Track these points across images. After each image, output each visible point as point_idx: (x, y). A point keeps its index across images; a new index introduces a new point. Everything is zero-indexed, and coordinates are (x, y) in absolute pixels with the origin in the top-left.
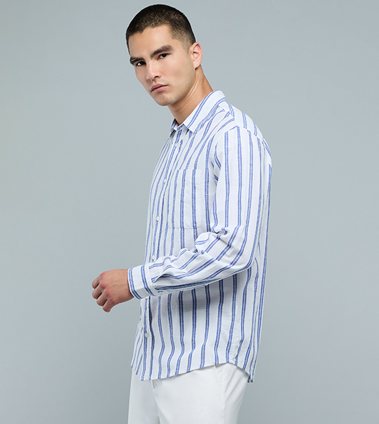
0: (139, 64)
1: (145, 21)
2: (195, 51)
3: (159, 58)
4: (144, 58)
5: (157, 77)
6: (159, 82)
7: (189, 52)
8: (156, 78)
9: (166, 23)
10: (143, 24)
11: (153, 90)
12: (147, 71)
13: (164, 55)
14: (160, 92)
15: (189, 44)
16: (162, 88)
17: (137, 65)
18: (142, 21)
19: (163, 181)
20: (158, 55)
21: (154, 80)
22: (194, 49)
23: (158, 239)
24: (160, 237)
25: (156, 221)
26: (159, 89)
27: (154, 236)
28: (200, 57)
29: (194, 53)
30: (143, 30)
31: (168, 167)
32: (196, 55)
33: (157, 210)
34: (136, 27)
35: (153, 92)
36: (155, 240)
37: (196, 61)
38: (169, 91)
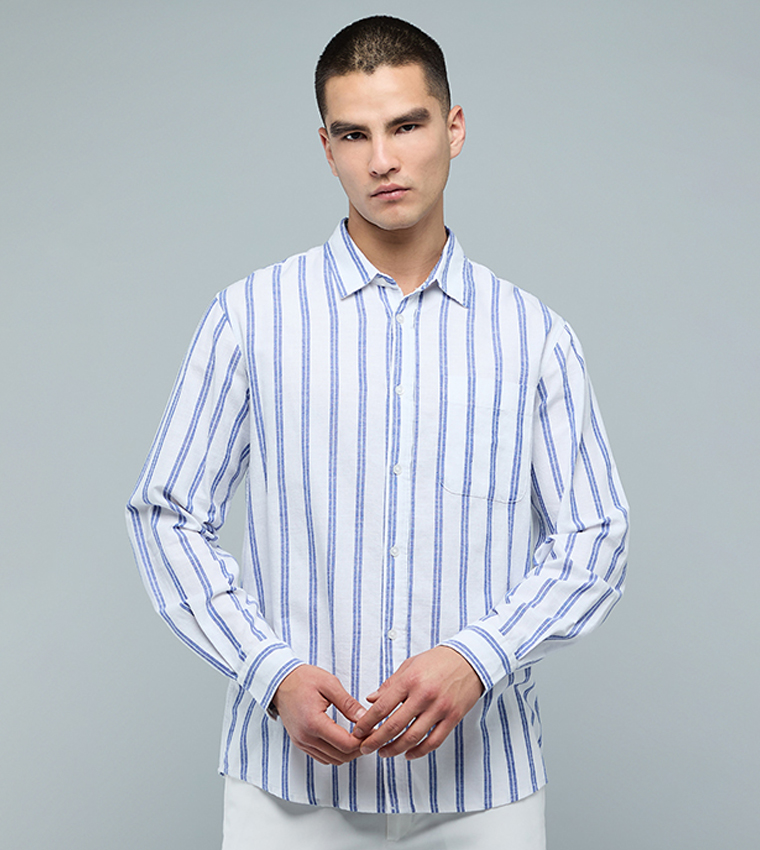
0: (349, 137)
1: (377, 50)
2: (455, 123)
3: (398, 131)
4: (370, 127)
5: (393, 169)
6: (395, 181)
7: (447, 124)
8: (392, 172)
9: (416, 60)
11: (375, 195)
12: (372, 154)
13: (408, 128)
14: (392, 202)
15: (449, 108)
16: (397, 193)
17: (345, 138)
18: (370, 50)
19: (394, 389)
20: (399, 125)
21: (385, 176)
22: (454, 120)
23: (408, 513)
24: (413, 510)
25: (391, 474)
26: (393, 194)
27: (390, 505)
28: (461, 137)
29: (453, 126)
30: (372, 67)
31: (399, 362)
32: (455, 131)
33: (393, 451)
34: (356, 61)
35: (374, 198)
36: (393, 514)
37: (456, 145)
38: (410, 202)
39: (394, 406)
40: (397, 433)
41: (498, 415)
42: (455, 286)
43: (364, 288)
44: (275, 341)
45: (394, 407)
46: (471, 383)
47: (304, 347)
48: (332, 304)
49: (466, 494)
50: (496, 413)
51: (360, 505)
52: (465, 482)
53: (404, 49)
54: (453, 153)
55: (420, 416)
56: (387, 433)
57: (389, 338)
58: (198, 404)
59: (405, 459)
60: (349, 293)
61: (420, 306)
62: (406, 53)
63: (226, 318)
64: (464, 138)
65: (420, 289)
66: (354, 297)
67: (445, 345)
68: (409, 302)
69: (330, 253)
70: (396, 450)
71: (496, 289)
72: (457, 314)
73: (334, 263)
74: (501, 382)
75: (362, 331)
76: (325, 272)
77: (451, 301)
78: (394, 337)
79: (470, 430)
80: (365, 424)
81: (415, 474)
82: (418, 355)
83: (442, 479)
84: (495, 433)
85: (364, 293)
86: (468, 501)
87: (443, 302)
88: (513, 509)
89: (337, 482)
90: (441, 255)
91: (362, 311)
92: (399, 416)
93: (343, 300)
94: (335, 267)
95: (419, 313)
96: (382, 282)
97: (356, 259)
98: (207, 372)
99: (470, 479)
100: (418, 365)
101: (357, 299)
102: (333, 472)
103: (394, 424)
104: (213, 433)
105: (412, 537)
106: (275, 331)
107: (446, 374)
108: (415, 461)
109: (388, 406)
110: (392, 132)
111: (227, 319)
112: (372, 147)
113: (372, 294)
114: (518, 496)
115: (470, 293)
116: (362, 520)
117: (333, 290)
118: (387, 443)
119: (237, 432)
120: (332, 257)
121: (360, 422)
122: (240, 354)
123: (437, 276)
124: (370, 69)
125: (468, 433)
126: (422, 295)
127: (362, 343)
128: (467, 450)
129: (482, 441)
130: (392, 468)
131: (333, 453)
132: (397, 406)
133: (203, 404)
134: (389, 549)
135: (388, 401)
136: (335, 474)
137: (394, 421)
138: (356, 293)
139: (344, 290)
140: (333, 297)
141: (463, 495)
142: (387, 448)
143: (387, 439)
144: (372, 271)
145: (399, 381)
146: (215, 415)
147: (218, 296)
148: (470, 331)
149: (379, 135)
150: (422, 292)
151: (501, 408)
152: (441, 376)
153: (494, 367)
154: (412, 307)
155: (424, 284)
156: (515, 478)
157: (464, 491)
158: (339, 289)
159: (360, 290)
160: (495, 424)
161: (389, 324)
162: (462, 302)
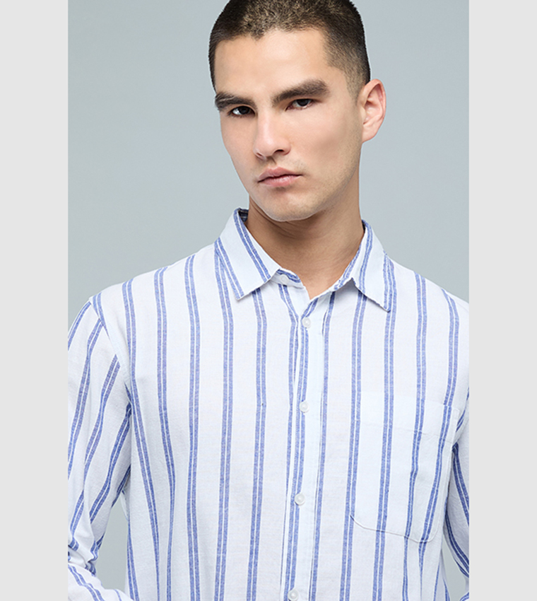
0: (237, 112)
1: (270, 11)
2: (370, 100)
3: (290, 107)
4: (255, 100)
5: (280, 151)
6: (283, 164)
7: (358, 102)
8: (278, 155)
9: (317, 25)
10: (263, 17)
11: (262, 181)
12: (257, 133)
13: (303, 103)
14: (281, 190)
15: (361, 81)
16: (286, 179)
17: (231, 112)
18: (261, 10)
19: (298, 406)
20: (292, 99)
21: (271, 159)
22: (369, 96)
23: (311, 551)
24: (317, 547)
25: (292, 504)
26: (281, 180)
27: (290, 541)
28: (380, 115)
29: (369, 103)
30: (261, 31)
31: (304, 373)
32: (371, 110)
33: (295, 477)
34: (245, 24)
35: (261, 184)
36: (293, 551)
37: (371, 126)
38: (302, 190)
39: (297, 425)
40: (300, 457)
41: (419, 439)
42: (374, 286)
43: (263, 286)
44: (159, 349)
45: (298, 427)
46: (389, 400)
47: (192, 356)
48: (225, 304)
49: (381, 530)
50: (418, 437)
51: (255, 539)
52: (380, 516)
53: (303, 10)
54: (366, 135)
55: (327, 438)
56: (289, 456)
57: (293, 344)
58: (74, 426)
59: (309, 487)
60: (246, 292)
61: (331, 308)
62: (305, 16)
63: (101, 323)
64: (382, 117)
65: (332, 289)
66: (251, 298)
67: (359, 356)
68: (318, 304)
69: (222, 248)
70: (299, 476)
71: (421, 291)
72: (374, 318)
73: (227, 259)
74: (423, 401)
75: (262, 335)
76: (217, 268)
77: (368, 303)
78: (299, 344)
79: (387, 454)
80: (262, 446)
81: (320, 505)
82: (326, 366)
83: (353, 511)
84: (415, 460)
85: (263, 293)
86: (383, 537)
87: (359, 305)
88: (424, 549)
89: (229, 513)
90: (359, 249)
91: (261, 313)
92: (303, 437)
93: (239, 301)
94: (229, 263)
95: (329, 317)
96: (284, 279)
97: (253, 253)
98: (81, 388)
99: (386, 511)
100: (326, 378)
101: (255, 299)
102: (224, 502)
103: (297, 446)
104: (90, 460)
105: (315, 579)
106: (159, 336)
107: (359, 390)
108: (320, 490)
109: (290, 425)
110: (282, 108)
111: (103, 324)
112: (257, 124)
113: (271, 295)
114: (430, 535)
115: (392, 295)
116: (256, 558)
117: (226, 288)
118: (288, 469)
119: (117, 458)
120: (224, 252)
121: (257, 444)
122: (118, 366)
123: (354, 274)
124: (258, 34)
125: (383, 457)
126: (333, 296)
127: (261, 351)
128: (382, 478)
129: (400, 467)
130: (293, 497)
131: (225, 480)
132: (301, 426)
133: (80, 426)
134: (286, 592)
135: (290, 418)
136: (227, 505)
137: (297, 443)
138: (254, 293)
139: (240, 290)
140: (227, 298)
141: (378, 531)
142: (288, 474)
143: (289, 463)
144: (272, 266)
145: (304, 396)
146: (92, 438)
147: (91, 300)
148: (389, 338)
149: (266, 111)
150: (334, 293)
151: (423, 431)
152: (353, 392)
153: (416, 383)
154: (321, 310)
155: (337, 283)
156: (430, 516)
157: (379, 526)
158: (234, 289)
159: (258, 290)
160: (416, 449)
161: (293, 328)
162: (382, 305)
